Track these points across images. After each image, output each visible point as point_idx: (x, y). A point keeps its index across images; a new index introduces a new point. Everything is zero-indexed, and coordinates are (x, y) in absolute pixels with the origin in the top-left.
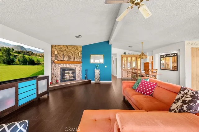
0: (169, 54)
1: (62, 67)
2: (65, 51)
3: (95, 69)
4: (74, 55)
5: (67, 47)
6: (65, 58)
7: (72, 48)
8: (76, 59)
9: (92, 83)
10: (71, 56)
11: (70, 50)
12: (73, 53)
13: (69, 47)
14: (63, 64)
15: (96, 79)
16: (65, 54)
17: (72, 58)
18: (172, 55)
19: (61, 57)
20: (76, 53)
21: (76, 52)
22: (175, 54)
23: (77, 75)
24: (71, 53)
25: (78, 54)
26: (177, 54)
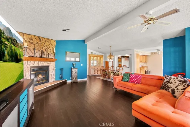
0: (124, 57)
1: (33, 66)
2: (37, 44)
3: (72, 67)
4: (48, 50)
5: (39, 38)
6: (37, 53)
7: (46, 41)
8: (49, 55)
9: (67, 83)
10: (44, 51)
11: (43, 43)
12: (46, 47)
13: (41, 40)
14: (34, 61)
15: (74, 78)
16: (36, 48)
17: (45, 54)
18: (126, 57)
19: (32, 52)
20: (50, 49)
21: (50, 47)
22: (128, 56)
23: (50, 76)
24: (44, 48)
25: (52, 49)
26: (129, 56)
